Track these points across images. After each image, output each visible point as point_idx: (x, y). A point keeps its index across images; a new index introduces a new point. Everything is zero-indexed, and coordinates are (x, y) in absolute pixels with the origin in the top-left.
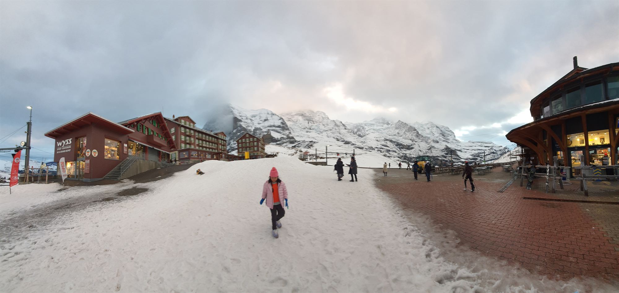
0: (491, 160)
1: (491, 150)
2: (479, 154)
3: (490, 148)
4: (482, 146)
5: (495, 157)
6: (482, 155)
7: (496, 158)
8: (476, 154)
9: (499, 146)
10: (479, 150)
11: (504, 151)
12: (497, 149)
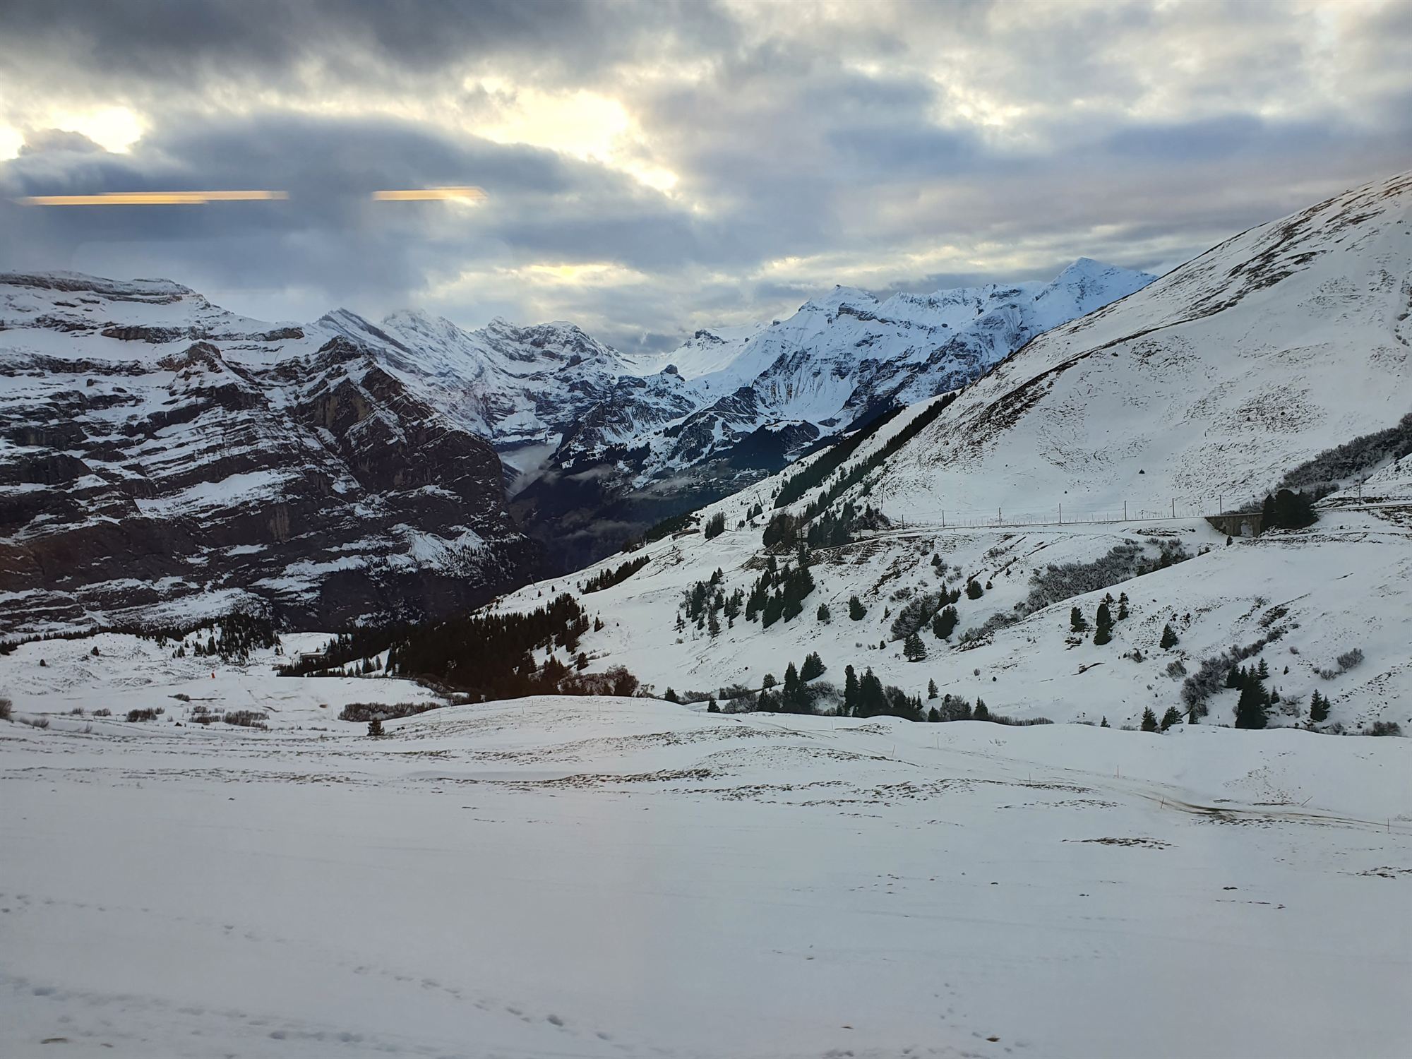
0: (216, 473)
1: (199, 366)
2: (67, 412)
3: (179, 348)
4: (71, 327)
5: (251, 439)
6: (105, 424)
7: (264, 444)
8: (29, 415)
9: (266, 331)
10: (58, 366)
11: (333, 383)
12: (254, 361)
